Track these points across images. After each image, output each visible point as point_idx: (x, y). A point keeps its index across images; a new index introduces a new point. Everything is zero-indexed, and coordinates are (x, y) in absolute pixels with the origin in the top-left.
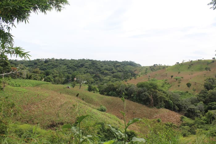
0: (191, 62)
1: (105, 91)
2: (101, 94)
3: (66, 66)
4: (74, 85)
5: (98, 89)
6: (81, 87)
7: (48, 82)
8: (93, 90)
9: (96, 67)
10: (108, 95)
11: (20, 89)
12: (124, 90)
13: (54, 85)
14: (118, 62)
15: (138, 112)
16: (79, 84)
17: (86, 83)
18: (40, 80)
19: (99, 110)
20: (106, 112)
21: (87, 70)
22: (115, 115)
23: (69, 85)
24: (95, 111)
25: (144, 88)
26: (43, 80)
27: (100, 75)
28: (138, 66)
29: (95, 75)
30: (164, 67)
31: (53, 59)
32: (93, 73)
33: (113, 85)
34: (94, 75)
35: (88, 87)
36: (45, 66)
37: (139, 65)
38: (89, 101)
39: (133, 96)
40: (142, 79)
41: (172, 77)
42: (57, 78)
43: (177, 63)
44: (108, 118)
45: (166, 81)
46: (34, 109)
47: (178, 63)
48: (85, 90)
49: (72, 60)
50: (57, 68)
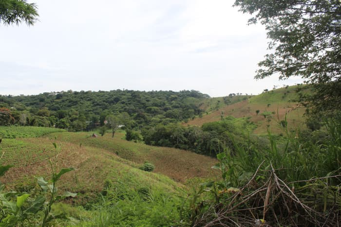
0: (286, 88)
1: (153, 139)
2: (147, 144)
3: (91, 102)
4: (104, 131)
5: (141, 137)
6: (115, 134)
7: (62, 130)
8: (134, 138)
9: (139, 101)
10: (157, 145)
11: (15, 142)
12: (183, 136)
13: (71, 133)
14: (174, 92)
15: (205, 170)
16: (111, 130)
17: (122, 128)
18: (50, 127)
19: (142, 169)
20: (155, 172)
21: (124, 106)
22: (169, 176)
23: (96, 133)
24: (135, 170)
25: (214, 131)
26: (54, 126)
27: (146, 114)
28: (205, 98)
29: (138, 115)
30: (245, 98)
31: (70, 91)
32: (134, 111)
33: (165, 129)
34: (136, 114)
35: (126, 133)
36: (57, 103)
37: (207, 96)
38: (127, 156)
39: (197, 145)
40: (212, 118)
41: (258, 112)
42: (75, 122)
43: (265, 91)
44: (155, 181)
45: (249, 120)
46: (37, 171)
47: (267, 90)
48: (122, 139)
49: (100, 92)
50: (77, 106)
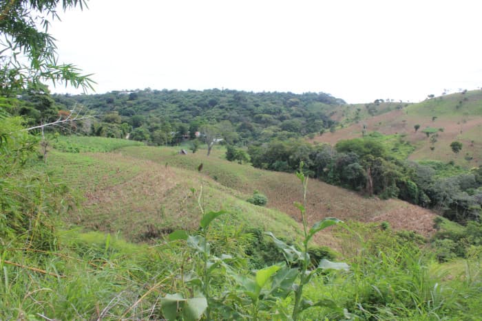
0: (463, 93)
1: (265, 160)
2: (255, 166)
3: (177, 105)
4: (196, 146)
5: (248, 156)
6: (211, 151)
7: (139, 142)
8: (237, 158)
9: (244, 106)
10: (271, 168)
11: (79, 158)
12: (308, 158)
13: (151, 147)
14: (294, 95)
15: (339, 208)
16: (206, 146)
17: (221, 143)
18: (122, 138)
19: (251, 203)
20: (268, 207)
21: (223, 113)
22: (287, 212)
23: (186, 147)
24: (242, 203)
25: (353, 153)
26: (127, 137)
27: (253, 124)
28: (338, 104)
29: (242, 125)
30: (399, 107)
31: (147, 90)
32: (238, 120)
33: (282, 147)
34: (240, 124)
35: (226, 150)
36: (131, 106)
37: (342, 101)
38: (230, 182)
39: (328, 172)
40: (348, 134)
41: (417, 127)
42: (157, 133)
43: (429, 96)
44: (270, 220)
45: (403, 139)
46: (109, 199)
47: (432, 96)
48: (220, 158)
49: (190, 91)
50: (158, 110)
